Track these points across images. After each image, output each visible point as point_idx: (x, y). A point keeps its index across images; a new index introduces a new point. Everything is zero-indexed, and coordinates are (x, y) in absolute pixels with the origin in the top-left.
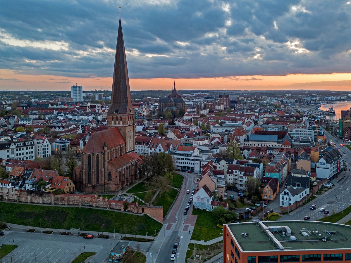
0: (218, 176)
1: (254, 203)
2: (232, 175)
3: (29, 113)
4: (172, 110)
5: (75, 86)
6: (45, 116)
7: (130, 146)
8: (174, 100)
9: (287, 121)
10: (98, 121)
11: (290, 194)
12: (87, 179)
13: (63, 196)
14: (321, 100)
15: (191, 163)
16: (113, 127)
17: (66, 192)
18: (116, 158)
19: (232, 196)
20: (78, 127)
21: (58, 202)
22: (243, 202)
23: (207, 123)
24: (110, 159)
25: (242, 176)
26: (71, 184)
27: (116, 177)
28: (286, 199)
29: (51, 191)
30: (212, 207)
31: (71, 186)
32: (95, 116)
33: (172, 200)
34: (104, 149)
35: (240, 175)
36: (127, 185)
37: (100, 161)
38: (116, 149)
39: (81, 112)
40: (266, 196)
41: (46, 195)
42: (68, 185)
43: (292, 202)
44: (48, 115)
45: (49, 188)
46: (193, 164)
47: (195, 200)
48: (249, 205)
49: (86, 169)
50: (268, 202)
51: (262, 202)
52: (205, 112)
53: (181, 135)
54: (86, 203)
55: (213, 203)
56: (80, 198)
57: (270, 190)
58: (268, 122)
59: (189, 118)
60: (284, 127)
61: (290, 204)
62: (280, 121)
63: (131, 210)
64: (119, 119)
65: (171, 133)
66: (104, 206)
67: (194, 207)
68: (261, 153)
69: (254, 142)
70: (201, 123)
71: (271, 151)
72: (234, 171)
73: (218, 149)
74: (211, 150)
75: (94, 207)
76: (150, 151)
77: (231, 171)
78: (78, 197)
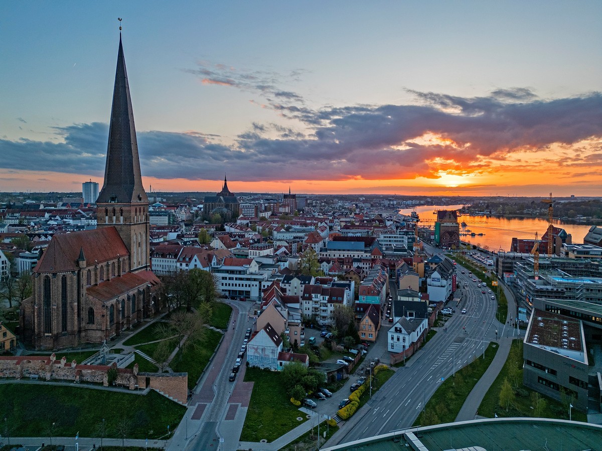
0: (289, 305)
1: (347, 348)
2: (311, 302)
4: (222, 212)
7: (140, 260)
8: (224, 199)
9: (369, 225)
11: (403, 330)
12: (42, 324)
15: (244, 285)
16: (106, 227)
18: (108, 280)
19: (312, 338)
22: (330, 348)
23: (270, 229)
25: (325, 304)
26: (5, 334)
27: (103, 316)
28: (398, 339)
30: (281, 364)
31: (6, 338)
34: (78, 265)
35: (323, 301)
36: (128, 329)
38: (108, 265)
40: (365, 334)
43: (407, 344)
46: (248, 286)
47: (250, 353)
48: (341, 352)
49: (39, 305)
50: (369, 344)
51: (360, 346)
52: (267, 215)
53: (232, 243)
54: (30, 373)
55: (281, 356)
56: (18, 364)
57: (371, 325)
58: (346, 227)
59: (245, 222)
60: (368, 232)
61: (404, 347)
62: (361, 226)
63: (124, 382)
64: (119, 211)
65: (217, 241)
66: (70, 378)
67: (248, 364)
68: (345, 267)
69: (333, 252)
70: (261, 228)
71: (358, 263)
72: (313, 295)
73: (286, 262)
74: (276, 263)
75: (48, 381)
76: (179, 267)
77: (308, 295)
78: (15, 362)
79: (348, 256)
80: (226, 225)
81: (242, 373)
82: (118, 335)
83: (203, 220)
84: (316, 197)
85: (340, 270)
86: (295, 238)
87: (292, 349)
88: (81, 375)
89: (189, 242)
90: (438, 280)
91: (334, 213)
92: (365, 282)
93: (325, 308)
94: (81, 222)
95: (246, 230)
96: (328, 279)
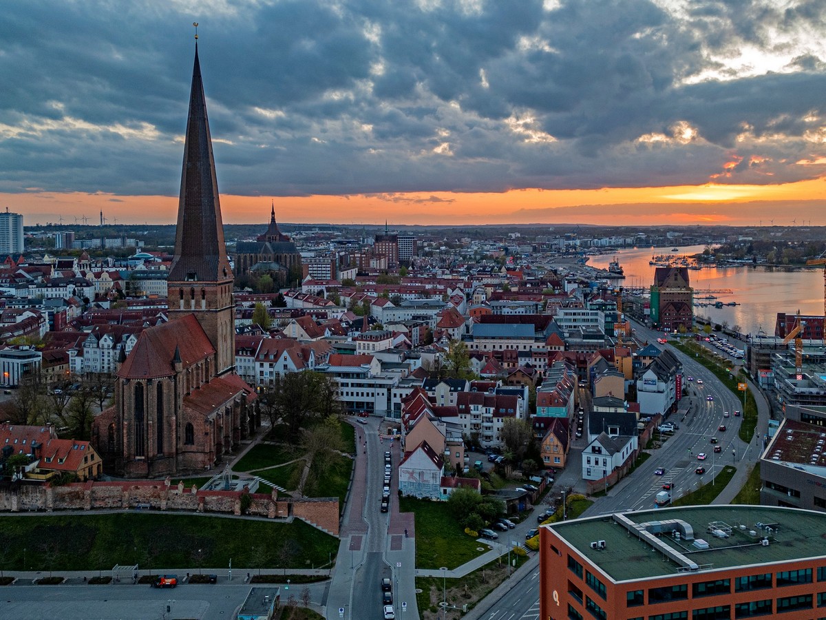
0: (444, 419)
1: (527, 474)
2: (468, 416)
4: (270, 270)
7: (226, 360)
8: (273, 247)
9: (535, 292)
11: (604, 450)
12: (133, 444)
13: (78, 488)
14: (584, 245)
15: (365, 394)
16: (181, 314)
17: (82, 479)
18: (198, 388)
19: (478, 463)
21: (65, 505)
22: (503, 476)
23: (365, 301)
24: (185, 392)
25: (489, 418)
26: (92, 456)
27: (207, 434)
28: (597, 463)
29: (43, 477)
31: (93, 462)
34: (173, 368)
35: (485, 415)
36: (227, 453)
37: (165, 398)
38: (197, 368)
40: (548, 458)
41: (30, 488)
42: (86, 459)
43: (609, 469)
45: (33, 470)
46: (371, 395)
48: (518, 480)
49: (129, 419)
50: (556, 471)
51: (544, 472)
52: (351, 274)
53: (318, 330)
54: (139, 502)
55: (444, 482)
56: (123, 490)
57: (557, 446)
59: (316, 289)
60: (537, 305)
61: (605, 472)
63: (260, 510)
64: (199, 293)
65: (295, 325)
66: (189, 507)
67: (400, 492)
68: (505, 365)
70: (348, 299)
71: (527, 359)
72: (472, 407)
73: (419, 358)
74: (403, 361)
75: (164, 510)
76: (258, 369)
77: (464, 406)
78: (120, 488)
79: (508, 346)
80: (287, 295)
81: (395, 503)
85: (499, 369)
87: (453, 474)
88: (205, 503)
89: (248, 327)
90: (654, 383)
92: (543, 387)
93: (490, 424)
94: (29, 292)
95: (326, 304)
96: (488, 384)
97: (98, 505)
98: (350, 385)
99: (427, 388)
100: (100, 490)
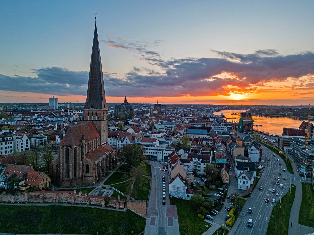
0: (185, 164)
1: (217, 187)
2: (192, 162)
3: (15, 116)
5: (52, 98)
6: (28, 118)
7: (104, 139)
9: (202, 121)
10: (70, 122)
11: (247, 178)
12: (64, 173)
13: (38, 193)
15: (154, 153)
16: (88, 122)
17: (41, 189)
18: (93, 150)
19: (199, 182)
20: (54, 126)
21: (32, 201)
22: (208, 187)
23: (152, 122)
24: (87, 152)
25: (200, 163)
26: (47, 179)
27: (94, 169)
28: (244, 183)
29: (24, 188)
30: (188, 196)
31: (47, 181)
32: (68, 118)
33: (147, 190)
34: (81, 142)
35: (198, 162)
36: (103, 176)
37: (77, 154)
38: (92, 142)
39: (57, 115)
41: (19, 192)
42: (44, 180)
43: (249, 185)
44: (30, 117)
45: (22, 184)
46: (156, 153)
47: (171, 189)
48: (214, 190)
49: (63, 163)
51: (224, 186)
52: (148, 115)
53: (138, 130)
54: (63, 200)
55: (188, 192)
56: (57, 195)
57: (227, 175)
58: (191, 122)
59: (138, 119)
60: (205, 124)
61: (247, 187)
62: (198, 121)
63: (113, 205)
64: (95, 114)
65: (131, 129)
66: (84, 203)
67: (170, 195)
68: (199, 143)
69: (190, 135)
70: (147, 122)
71: (206, 141)
72: (193, 158)
73: (171, 140)
74: (166, 141)
75: (73, 204)
76: (118, 143)
77: (190, 158)
78: (55, 194)
79: (198, 137)
80: (129, 120)
81: (168, 200)
82: (99, 179)
83: (116, 118)
84: (167, 105)
85: (197, 145)
86: (168, 127)
87: (191, 188)
88: (90, 201)
89: (116, 129)
91: (181, 114)
92: (217, 151)
93: (200, 165)
94: (54, 119)
95: (140, 123)
96: (198, 150)
97: (46, 201)
98: (149, 149)
99: (176, 151)
100: (47, 194)
